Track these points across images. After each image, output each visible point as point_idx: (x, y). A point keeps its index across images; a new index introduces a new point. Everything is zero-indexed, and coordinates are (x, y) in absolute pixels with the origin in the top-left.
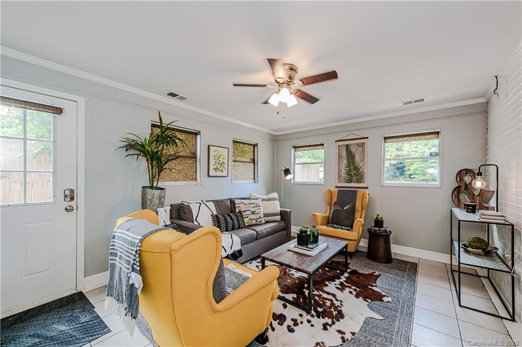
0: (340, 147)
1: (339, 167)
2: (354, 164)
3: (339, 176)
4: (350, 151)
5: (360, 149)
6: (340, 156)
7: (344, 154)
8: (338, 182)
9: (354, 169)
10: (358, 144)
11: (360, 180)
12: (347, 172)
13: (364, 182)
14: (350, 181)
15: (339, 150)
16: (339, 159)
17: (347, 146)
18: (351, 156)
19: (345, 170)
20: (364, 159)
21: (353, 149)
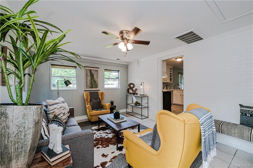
0: (87, 70)
1: (86, 80)
2: (93, 79)
3: (87, 85)
4: (92, 73)
5: (96, 72)
6: (87, 75)
7: (89, 74)
8: (86, 88)
9: (94, 81)
10: (95, 70)
11: (96, 87)
12: (91, 83)
13: (98, 88)
14: (92, 88)
15: (86, 72)
16: (86, 76)
17: (90, 70)
18: (92, 76)
19: (89, 82)
20: (98, 78)
21: (93, 72)
